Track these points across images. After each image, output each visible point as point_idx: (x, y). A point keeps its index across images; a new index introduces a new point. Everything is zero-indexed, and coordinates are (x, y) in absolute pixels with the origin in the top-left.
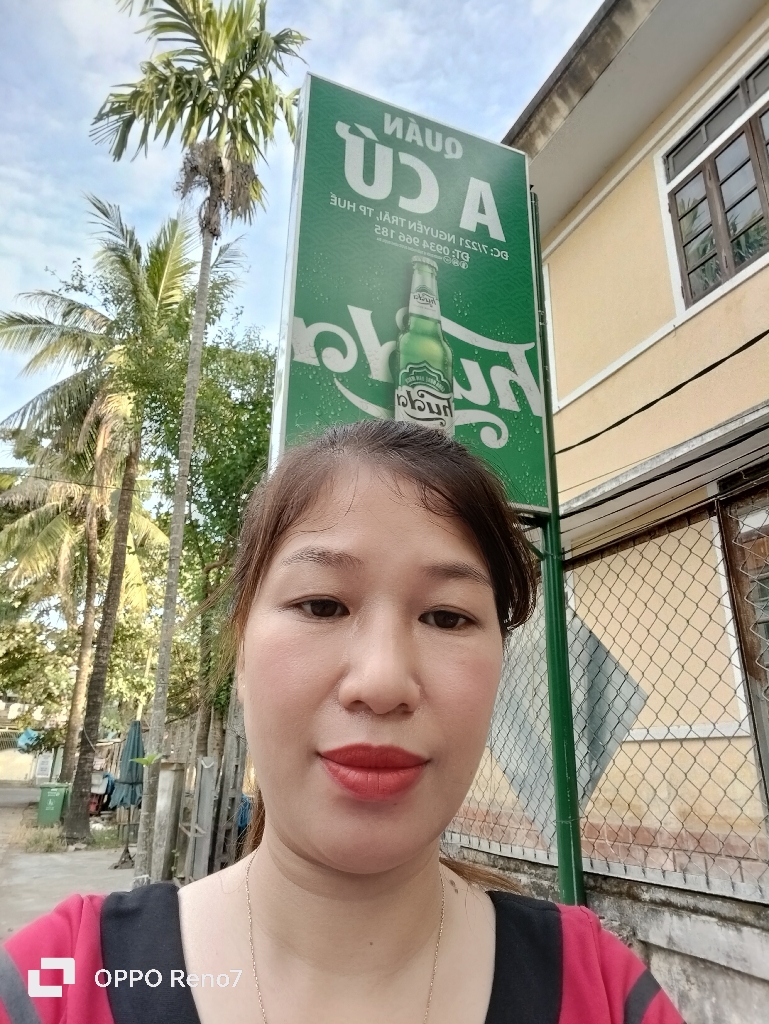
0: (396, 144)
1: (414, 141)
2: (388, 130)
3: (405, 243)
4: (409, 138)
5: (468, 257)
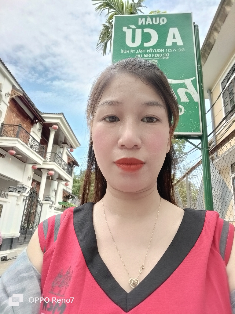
0: (142, 27)
1: (149, 24)
2: (140, 23)
3: (146, 57)
5: (169, 55)
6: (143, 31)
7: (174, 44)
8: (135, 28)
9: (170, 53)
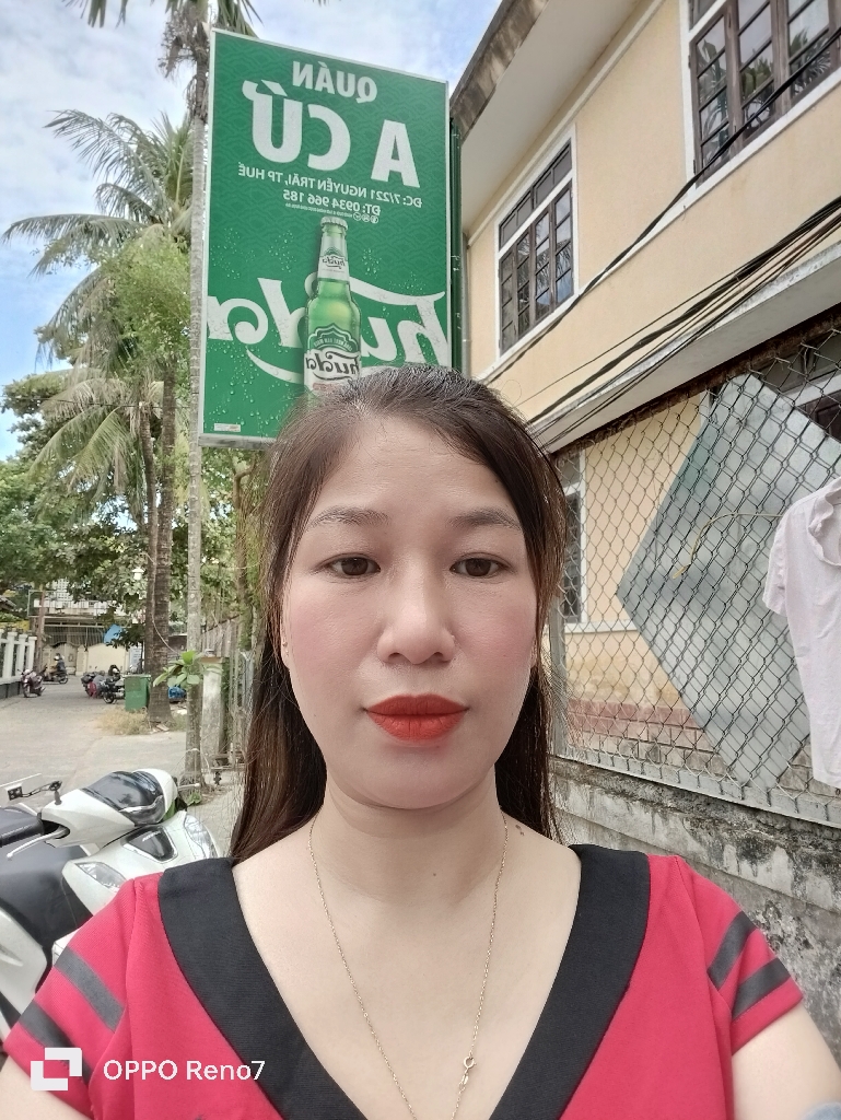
0: (306, 96)
1: (325, 89)
2: (297, 82)
3: (314, 206)
4: (319, 88)
5: (379, 210)
6: (306, 112)
7: (395, 177)
8: (283, 93)
9: (382, 204)
